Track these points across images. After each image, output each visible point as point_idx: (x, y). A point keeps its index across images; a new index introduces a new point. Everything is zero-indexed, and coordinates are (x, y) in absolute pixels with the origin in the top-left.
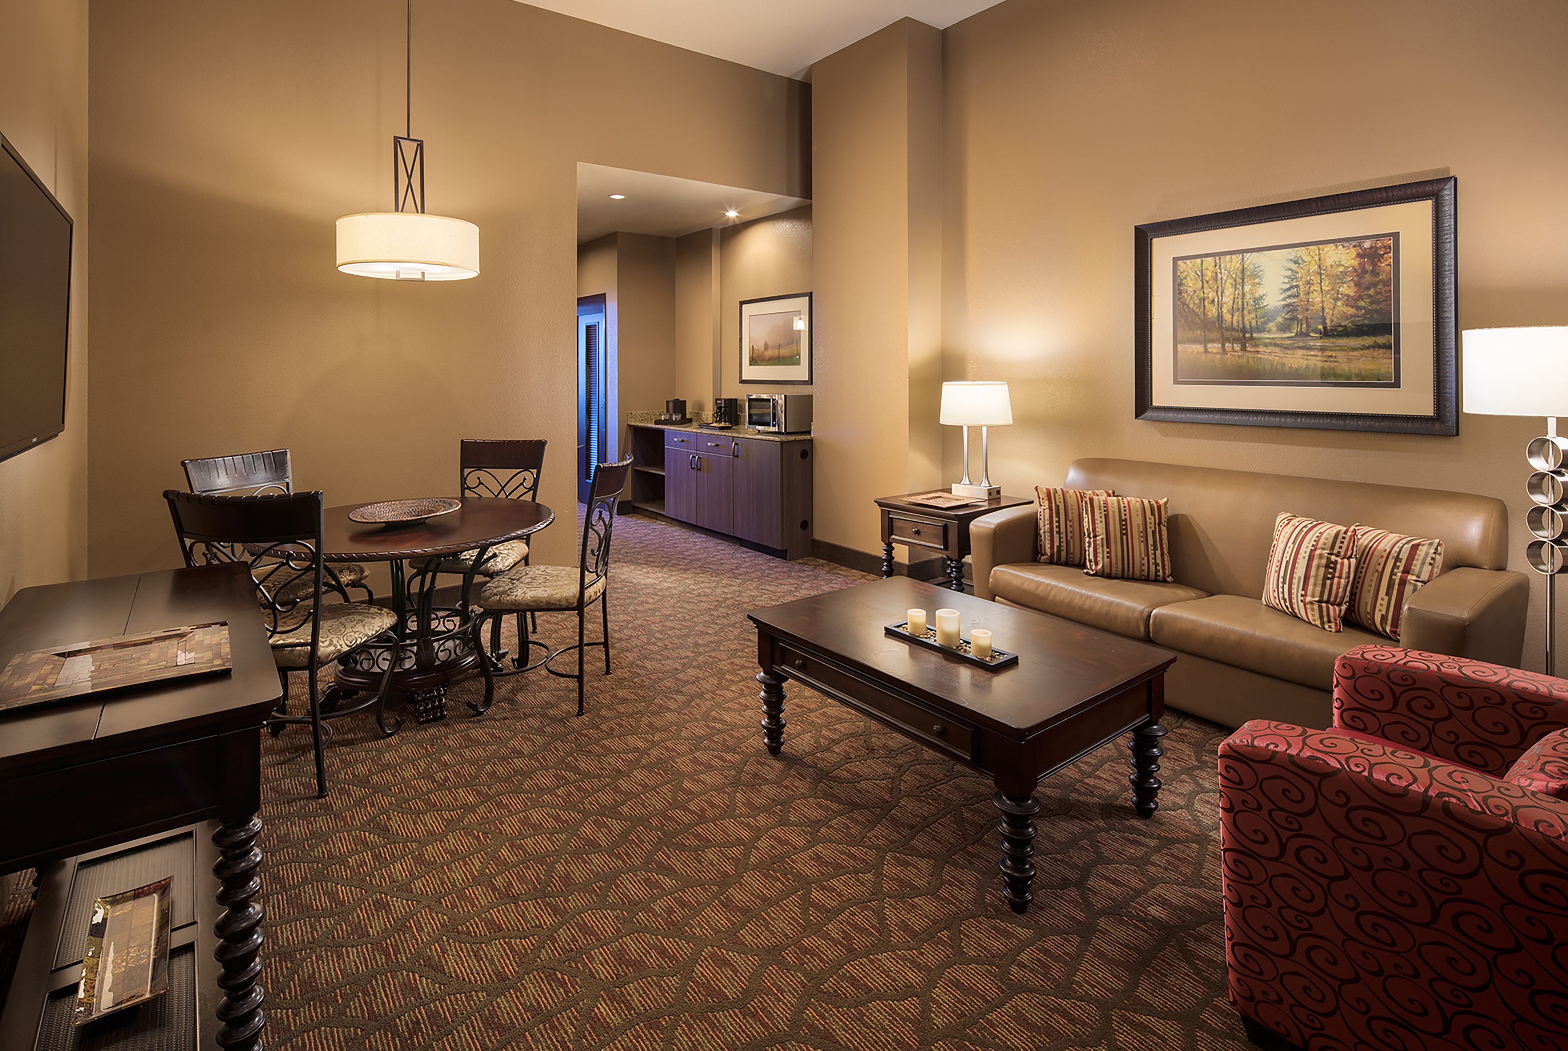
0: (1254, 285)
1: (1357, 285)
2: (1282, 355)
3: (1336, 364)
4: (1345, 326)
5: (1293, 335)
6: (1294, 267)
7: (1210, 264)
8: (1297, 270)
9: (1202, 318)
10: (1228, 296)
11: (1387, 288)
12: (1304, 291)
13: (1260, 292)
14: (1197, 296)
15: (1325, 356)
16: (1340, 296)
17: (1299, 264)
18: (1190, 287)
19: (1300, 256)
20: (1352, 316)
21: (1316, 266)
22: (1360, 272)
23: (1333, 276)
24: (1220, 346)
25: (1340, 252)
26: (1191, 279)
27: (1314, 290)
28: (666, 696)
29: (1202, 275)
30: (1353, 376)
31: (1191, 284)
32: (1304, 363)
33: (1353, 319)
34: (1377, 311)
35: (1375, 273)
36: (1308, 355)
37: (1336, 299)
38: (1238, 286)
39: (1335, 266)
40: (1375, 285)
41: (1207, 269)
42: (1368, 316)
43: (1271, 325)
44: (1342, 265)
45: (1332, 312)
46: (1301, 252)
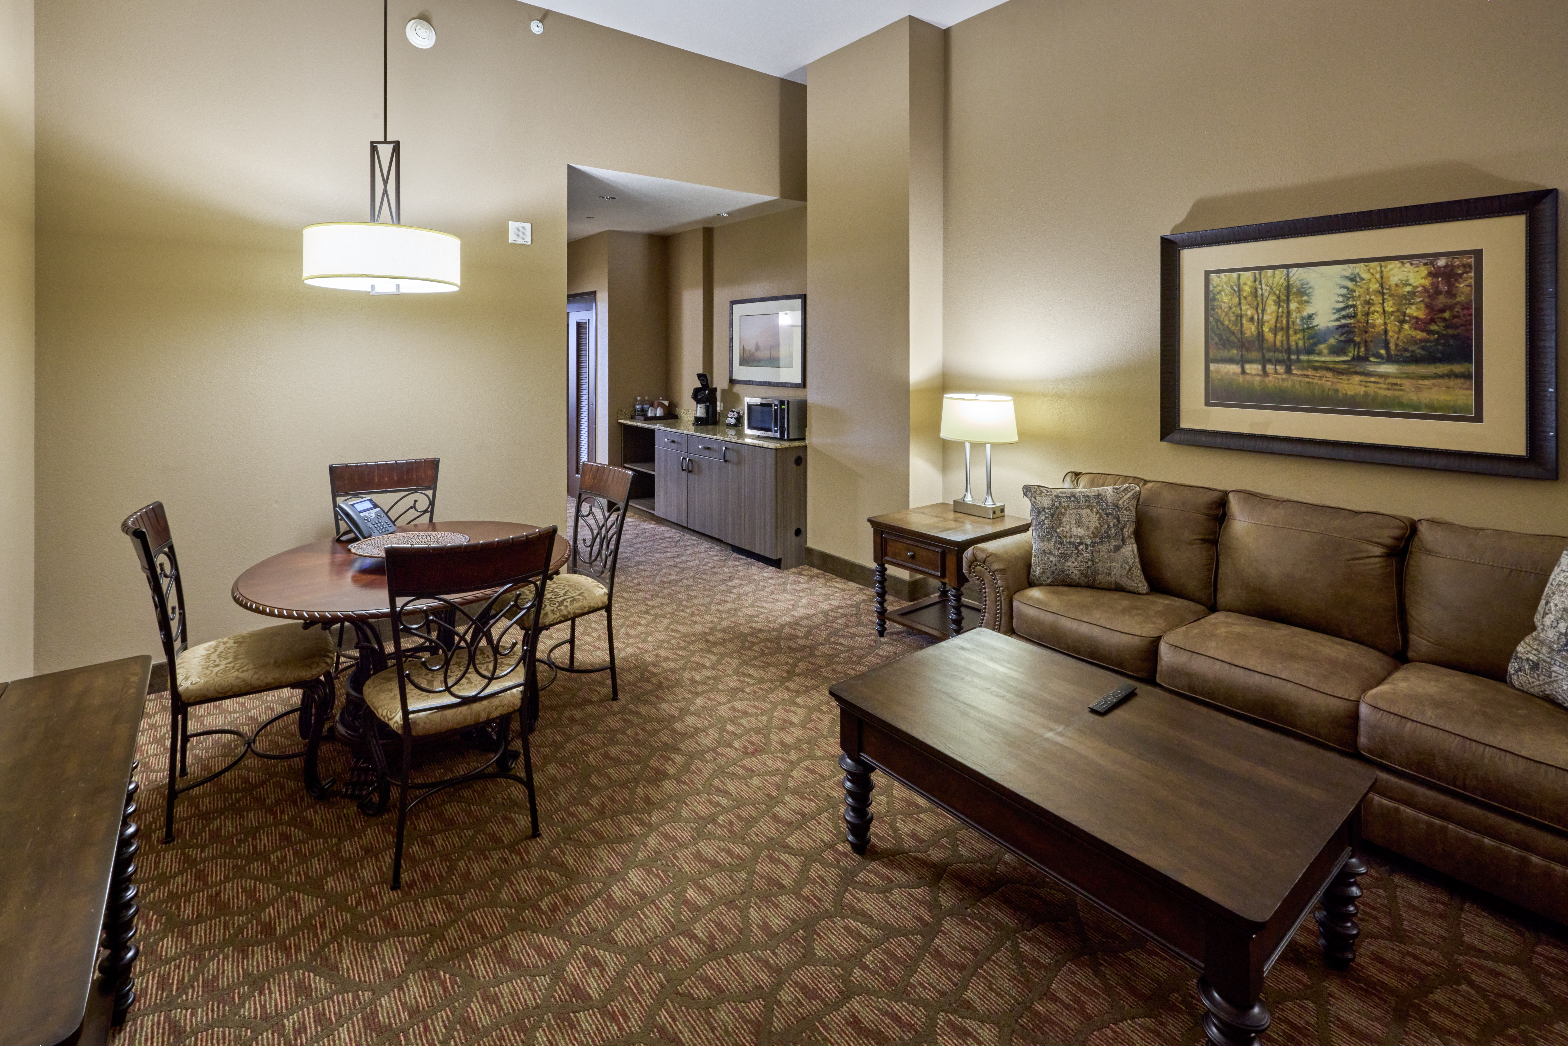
0: (1301, 303)
1: (1428, 306)
2: (1335, 380)
3: (1401, 393)
4: (1413, 351)
5: (1348, 358)
6: (1350, 285)
7: (1248, 279)
8: (1354, 288)
9: (1239, 336)
10: (1271, 314)
11: (1466, 312)
12: (1362, 312)
13: (1308, 310)
14: (1234, 313)
15: (1388, 384)
16: (1407, 318)
17: (1356, 282)
18: (1225, 303)
19: (1358, 274)
20: (1421, 341)
21: (1377, 285)
22: (1432, 293)
23: (1399, 296)
24: (1260, 367)
25: (1406, 270)
26: (1226, 295)
27: (1375, 311)
28: (662, 756)
29: (1239, 290)
30: (1423, 407)
31: (1226, 299)
32: (1362, 390)
33: (1423, 344)
34: (1453, 336)
35: (1451, 294)
36: (1366, 382)
37: (1402, 322)
38: (1282, 304)
39: (1401, 285)
40: (1451, 308)
41: (1245, 284)
42: (1442, 341)
43: (1322, 347)
44: (1410, 285)
45: (1396, 336)
46: (1360, 269)
